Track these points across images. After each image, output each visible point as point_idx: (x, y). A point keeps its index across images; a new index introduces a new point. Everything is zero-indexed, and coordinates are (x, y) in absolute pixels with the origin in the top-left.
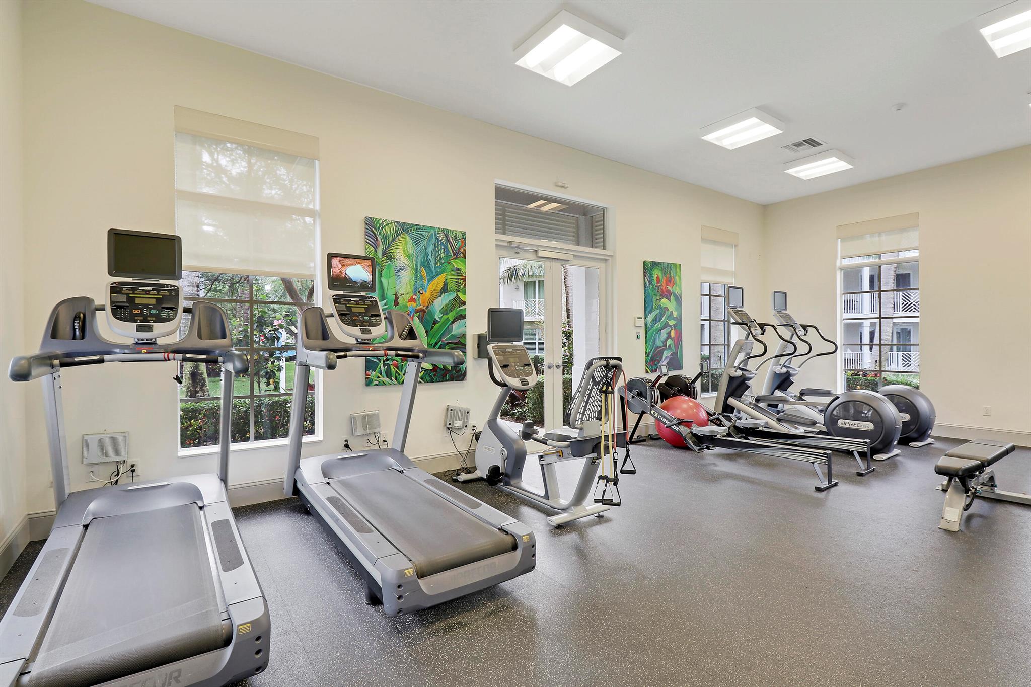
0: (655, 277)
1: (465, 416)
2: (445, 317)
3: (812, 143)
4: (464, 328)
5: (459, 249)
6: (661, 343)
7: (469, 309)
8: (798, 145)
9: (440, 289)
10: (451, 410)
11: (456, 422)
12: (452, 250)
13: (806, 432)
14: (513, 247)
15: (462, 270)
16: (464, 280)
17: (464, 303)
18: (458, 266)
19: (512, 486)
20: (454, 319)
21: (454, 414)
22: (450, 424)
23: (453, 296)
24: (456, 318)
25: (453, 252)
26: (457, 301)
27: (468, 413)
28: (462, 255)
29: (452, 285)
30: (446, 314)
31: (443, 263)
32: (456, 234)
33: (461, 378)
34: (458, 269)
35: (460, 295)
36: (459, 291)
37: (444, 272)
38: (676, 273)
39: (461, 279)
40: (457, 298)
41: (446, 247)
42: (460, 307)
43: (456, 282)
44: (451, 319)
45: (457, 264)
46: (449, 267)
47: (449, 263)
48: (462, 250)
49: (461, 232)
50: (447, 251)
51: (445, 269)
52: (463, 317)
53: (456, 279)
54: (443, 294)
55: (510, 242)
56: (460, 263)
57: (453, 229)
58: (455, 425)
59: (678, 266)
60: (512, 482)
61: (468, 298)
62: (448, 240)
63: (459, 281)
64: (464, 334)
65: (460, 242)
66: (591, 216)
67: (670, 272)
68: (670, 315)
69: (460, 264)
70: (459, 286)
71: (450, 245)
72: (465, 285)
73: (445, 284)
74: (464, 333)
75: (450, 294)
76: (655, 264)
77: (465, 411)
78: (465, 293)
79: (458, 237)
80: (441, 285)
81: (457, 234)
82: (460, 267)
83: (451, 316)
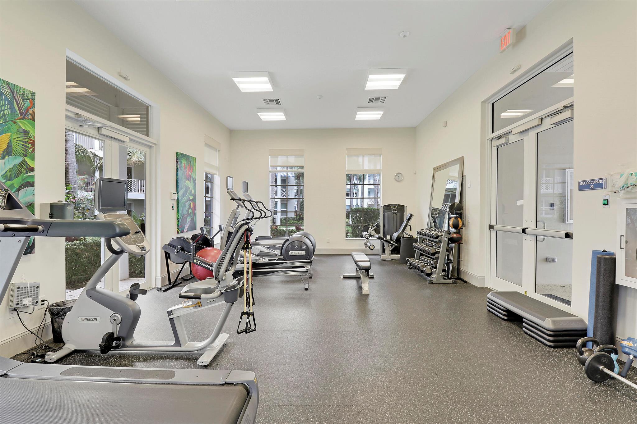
0: (183, 164)
1: (34, 291)
2: (9, 183)
3: (278, 102)
4: (31, 197)
5: (27, 110)
6: (186, 212)
7: (38, 176)
8: (271, 101)
9: (3, 150)
10: (18, 288)
11: (24, 300)
12: (19, 108)
13: (269, 260)
14: (79, 121)
15: (30, 133)
16: (33, 144)
17: (32, 169)
18: (25, 127)
19: (127, 347)
20: (20, 187)
21: (22, 292)
22: (17, 304)
23: (19, 160)
24: (22, 185)
25: (20, 111)
26: (25, 167)
27: (37, 287)
28: (30, 117)
29: (17, 147)
30: (10, 180)
31: (7, 122)
32: (24, 92)
33: (29, 251)
34: (25, 131)
35: (28, 160)
36: (26, 156)
37: (7, 131)
38: (194, 163)
39: (29, 143)
40: (23, 164)
41: (11, 104)
42: (27, 173)
43: (23, 145)
44: (17, 186)
45: (24, 125)
46: (14, 128)
47: (15, 123)
48: (30, 112)
49: (30, 91)
50: (12, 109)
51: (9, 128)
52: (32, 185)
53: (23, 142)
54: (6, 158)
55: (77, 114)
56: (29, 125)
57: (20, 86)
58: (23, 304)
59: (195, 159)
60: (128, 343)
61: (37, 164)
62: (14, 97)
63: (27, 145)
64: (31, 203)
65: (28, 103)
66: (123, 108)
67: (190, 162)
68: (191, 192)
69: (27, 125)
70: (26, 150)
71: (17, 103)
72: (34, 150)
73: (9, 146)
74: (31, 201)
75: (15, 158)
76: (184, 156)
77: (34, 286)
78: (33, 159)
79: (27, 96)
80: (4, 146)
81: (26, 93)
82: (28, 129)
83: (16, 182)
